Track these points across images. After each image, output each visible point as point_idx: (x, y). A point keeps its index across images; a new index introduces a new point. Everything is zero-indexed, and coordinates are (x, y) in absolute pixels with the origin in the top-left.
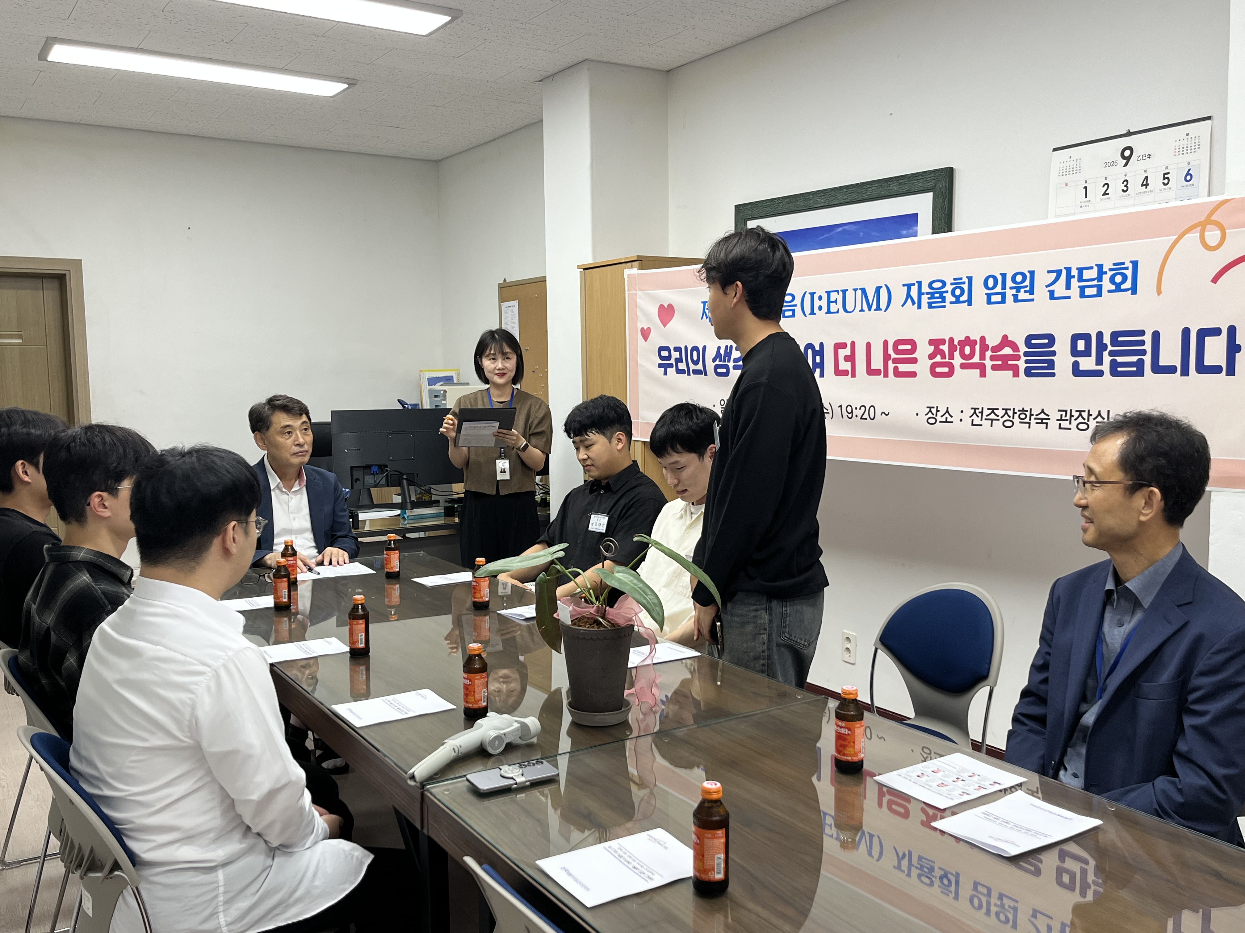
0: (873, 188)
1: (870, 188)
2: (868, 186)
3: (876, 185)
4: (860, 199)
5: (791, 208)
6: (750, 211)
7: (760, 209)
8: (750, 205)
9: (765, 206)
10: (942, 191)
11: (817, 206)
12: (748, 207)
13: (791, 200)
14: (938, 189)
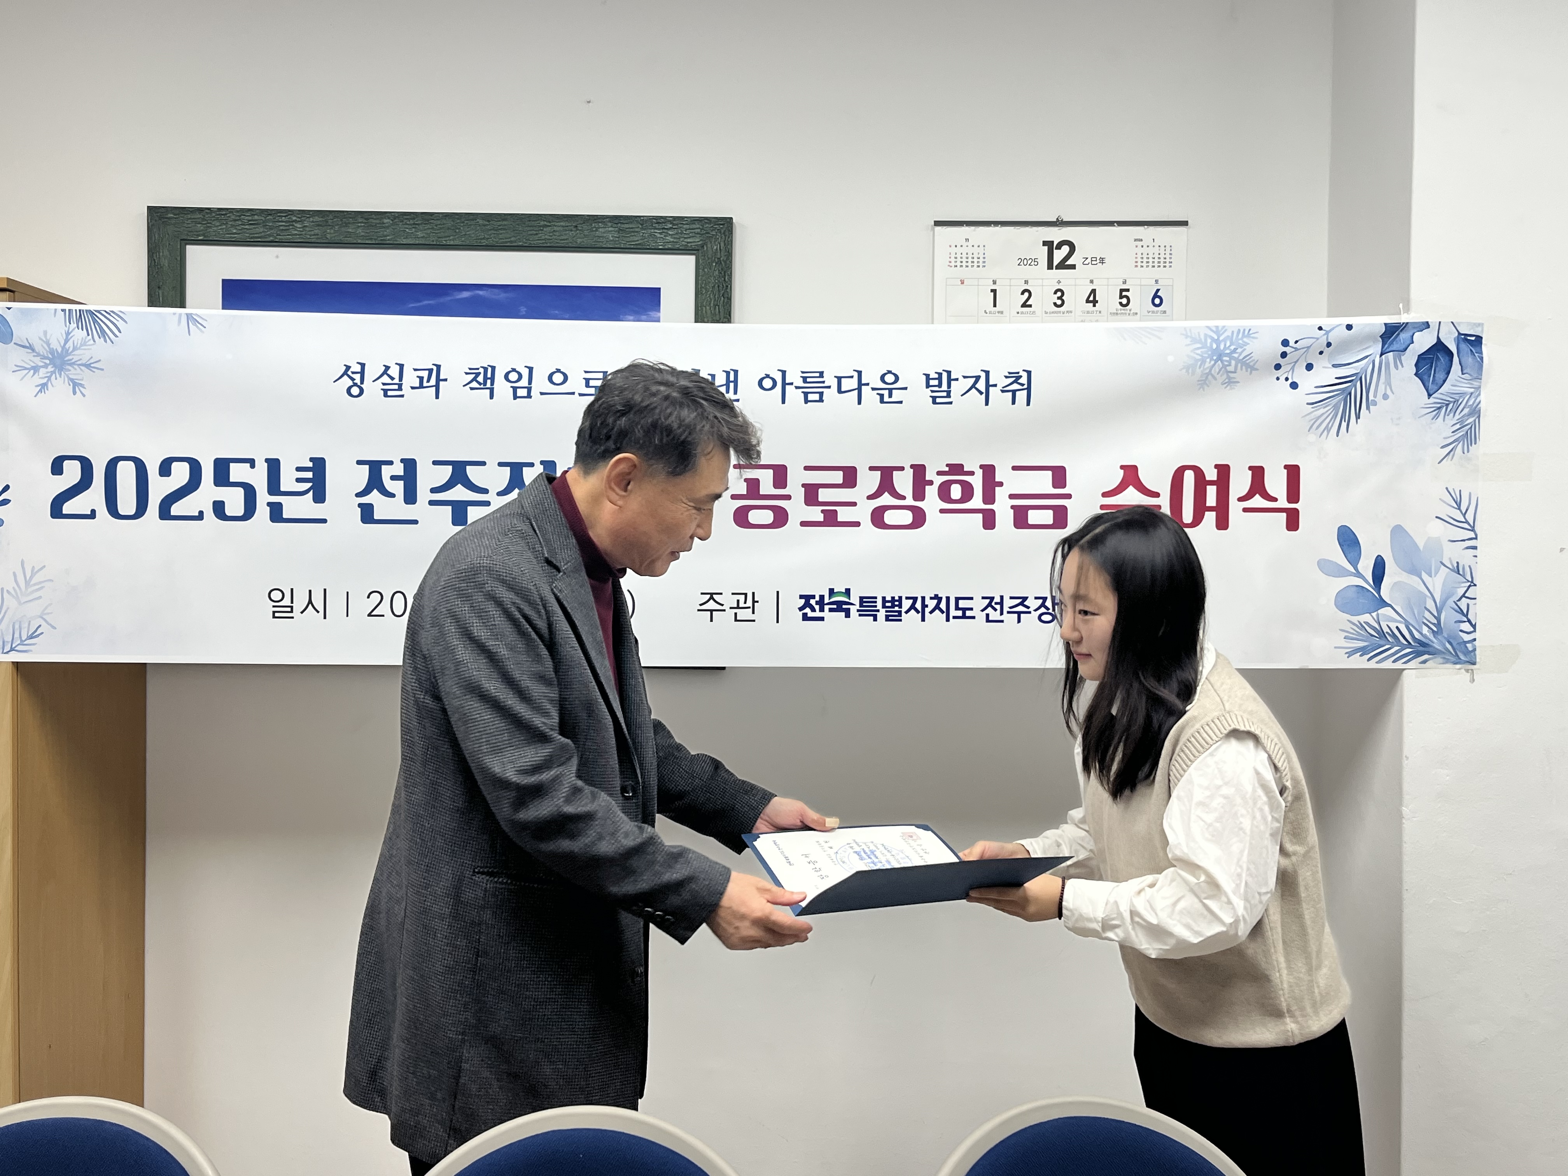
1: (545, 226)
4: (520, 244)
5: (328, 236)
6: (199, 225)
7: (232, 226)
8: (200, 213)
9: (250, 222)
10: (719, 257)
11: (405, 241)
12: (192, 217)
13: (327, 221)
14: (710, 252)
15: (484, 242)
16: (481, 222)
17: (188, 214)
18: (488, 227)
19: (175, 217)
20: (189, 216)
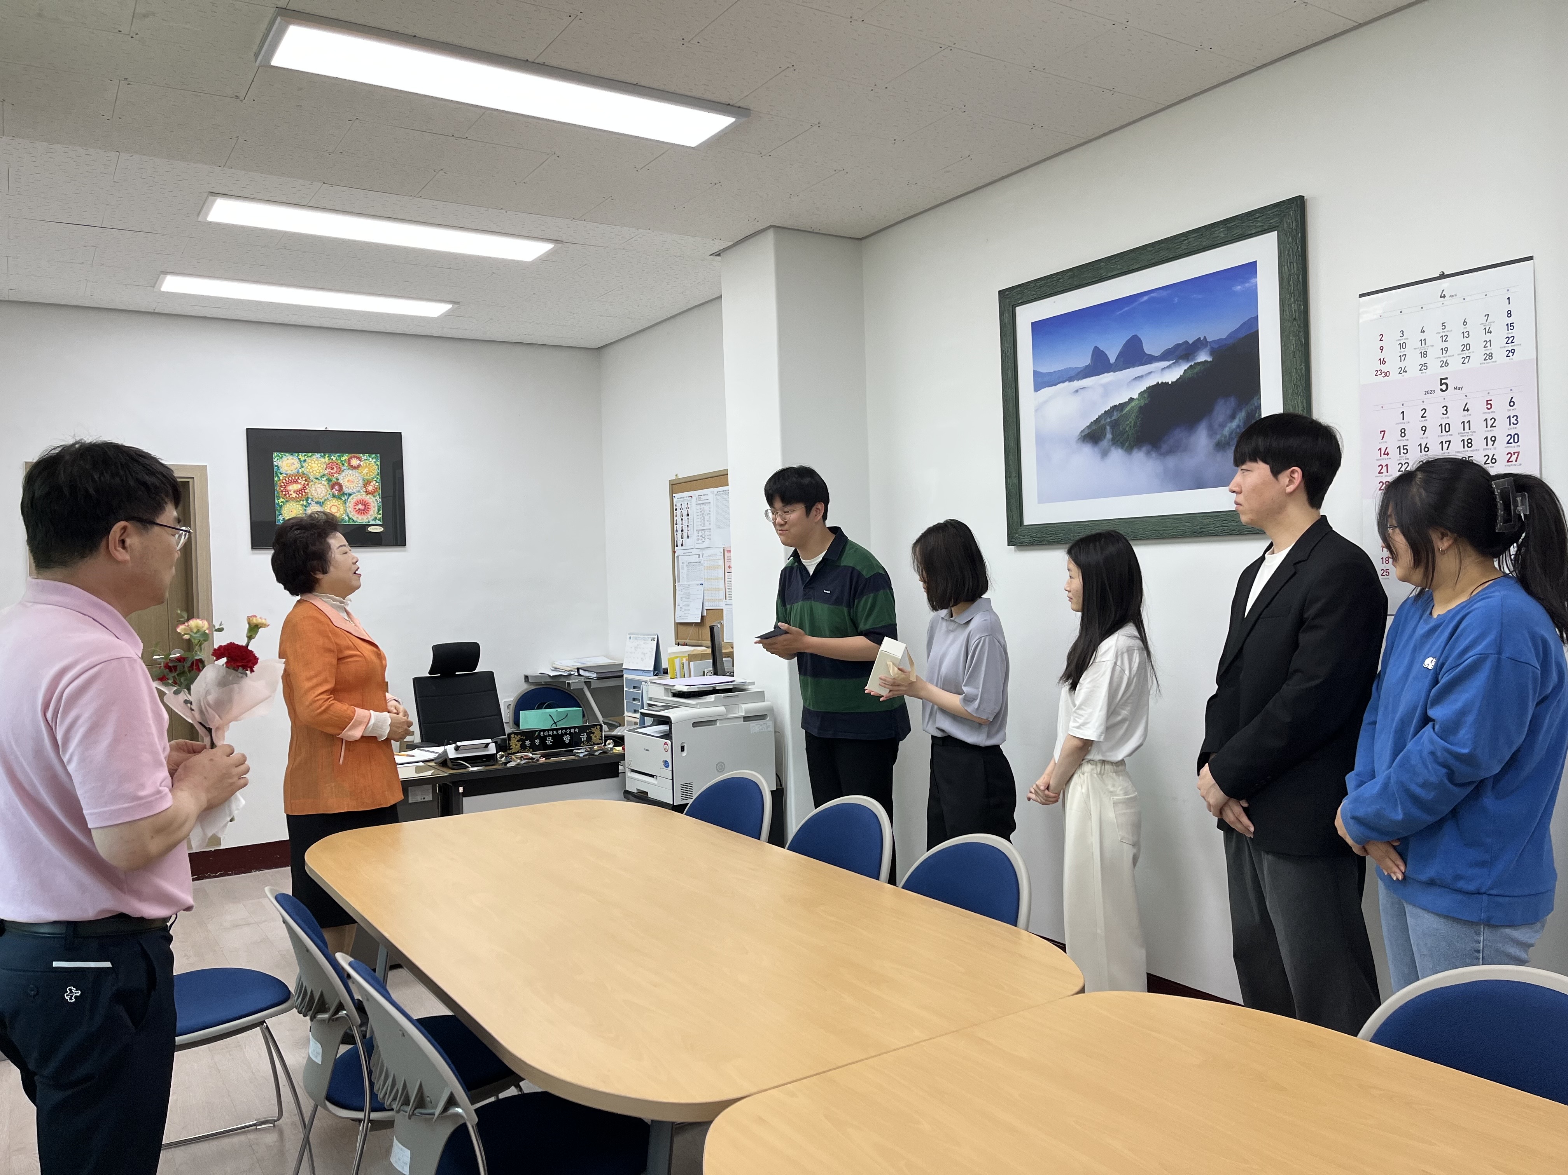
1: (1184, 240)
4: (1171, 256)
5: (1075, 283)
6: (1021, 294)
7: (1033, 291)
8: (1020, 288)
9: (1041, 286)
10: (1291, 227)
11: (1112, 274)
12: (1017, 291)
13: (1074, 274)
14: (1285, 225)
15: (1153, 261)
16: (1150, 249)
17: (1015, 289)
18: (1153, 251)
19: (1010, 293)
20: (1015, 291)
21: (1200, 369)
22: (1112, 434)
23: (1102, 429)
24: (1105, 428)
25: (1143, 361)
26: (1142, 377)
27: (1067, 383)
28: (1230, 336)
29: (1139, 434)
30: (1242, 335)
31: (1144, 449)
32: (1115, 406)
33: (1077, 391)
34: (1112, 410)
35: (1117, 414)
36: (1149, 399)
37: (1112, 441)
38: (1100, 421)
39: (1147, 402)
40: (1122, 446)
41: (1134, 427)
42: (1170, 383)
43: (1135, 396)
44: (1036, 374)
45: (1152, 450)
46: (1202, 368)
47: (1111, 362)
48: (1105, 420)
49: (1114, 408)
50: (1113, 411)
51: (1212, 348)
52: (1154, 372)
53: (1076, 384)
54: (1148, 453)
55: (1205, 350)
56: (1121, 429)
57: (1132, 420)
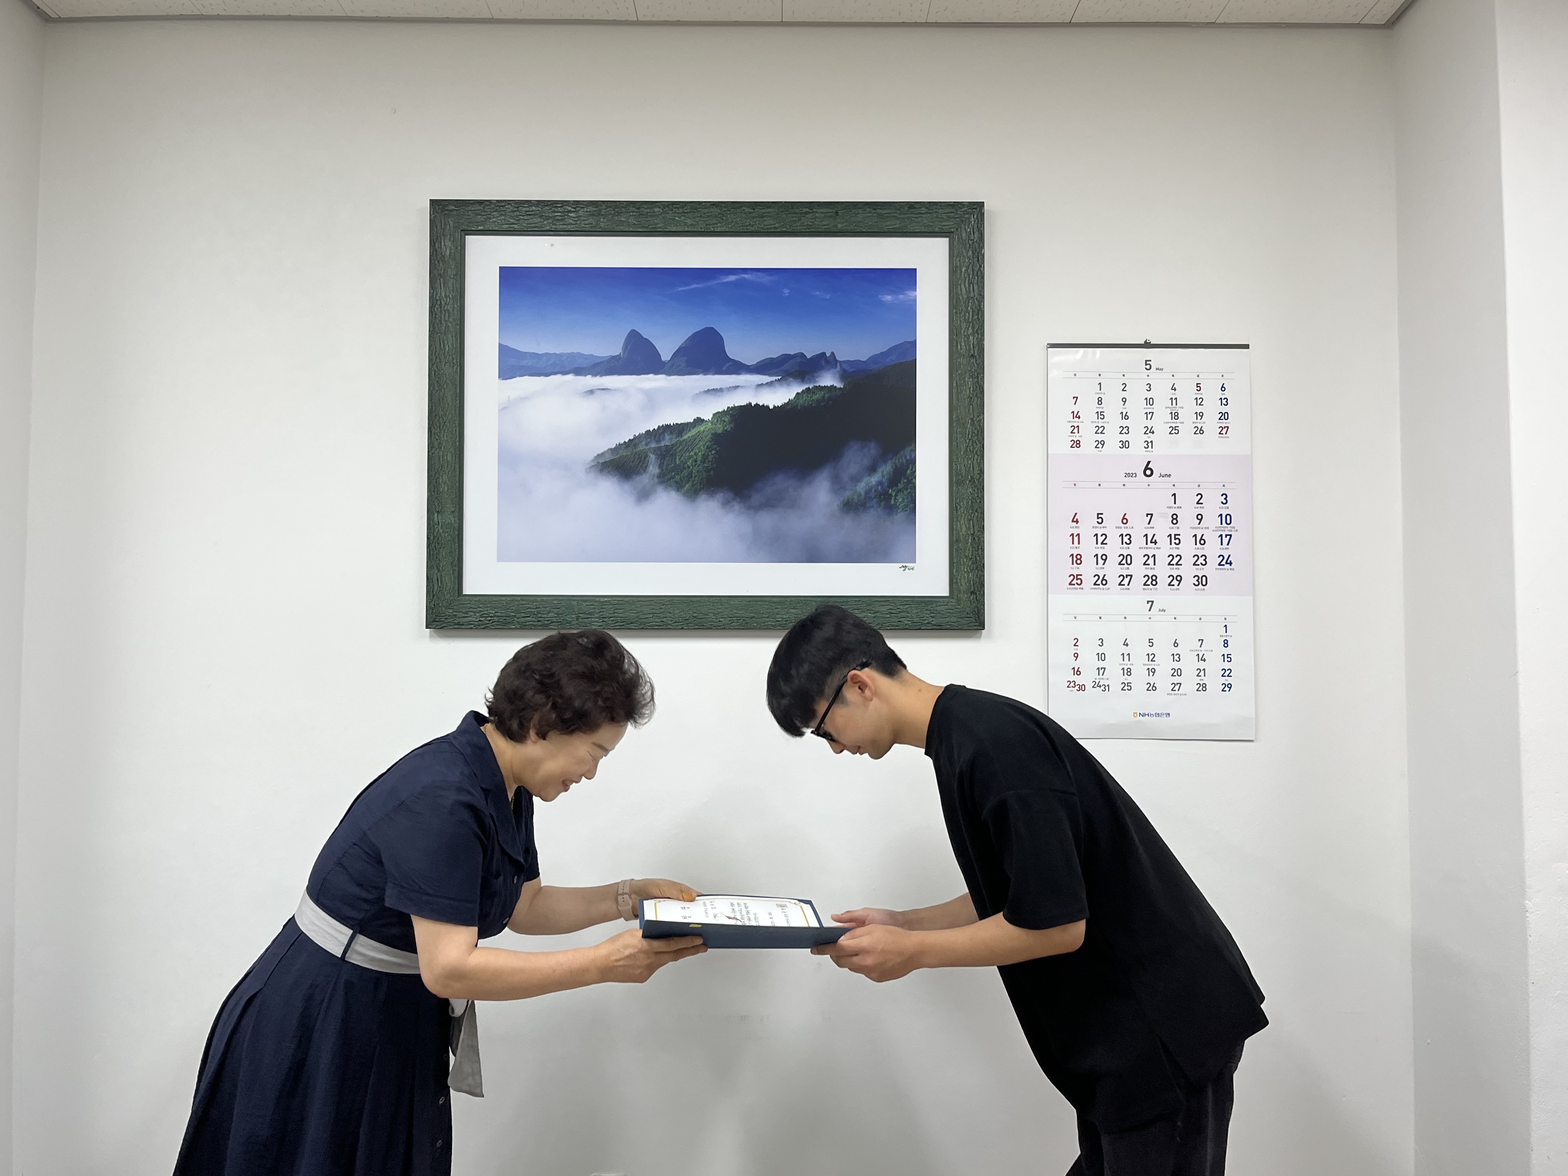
0: (817, 215)
1: (806, 213)
2: (805, 210)
3: (822, 210)
5: (602, 225)
6: (479, 217)
7: (511, 217)
8: (480, 205)
9: (528, 213)
10: (972, 238)
11: (674, 229)
12: (473, 209)
13: (600, 210)
14: (964, 235)
15: (751, 229)
17: (469, 206)
18: (754, 215)
19: (456, 209)
20: (470, 208)
21: (823, 397)
22: (661, 466)
23: (640, 458)
24: (646, 457)
25: (724, 369)
26: (721, 390)
27: (570, 377)
28: (874, 359)
29: (712, 473)
30: (892, 360)
31: (720, 496)
32: (668, 427)
33: (591, 392)
34: (661, 431)
35: (671, 439)
36: (732, 425)
37: (658, 477)
38: (635, 445)
39: (728, 428)
40: (679, 487)
41: (703, 462)
42: (771, 407)
43: (707, 416)
44: (504, 351)
45: (734, 499)
46: (826, 396)
47: (663, 359)
48: (647, 445)
49: (666, 429)
50: (663, 433)
51: (844, 370)
52: (742, 387)
53: (591, 381)
54: (726, 503)
55: (833, 371)
56: (678, 462)
57: (699, 450)
